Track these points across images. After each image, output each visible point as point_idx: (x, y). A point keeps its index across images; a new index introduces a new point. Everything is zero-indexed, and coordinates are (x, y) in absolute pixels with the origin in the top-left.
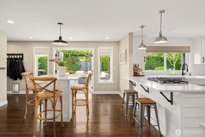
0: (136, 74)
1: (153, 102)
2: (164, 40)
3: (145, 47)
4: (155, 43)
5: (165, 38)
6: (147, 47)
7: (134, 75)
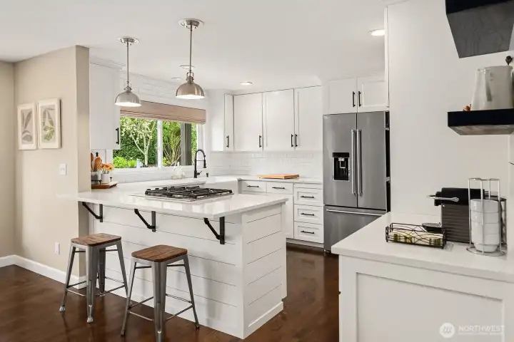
0: (97, 185)
1: (179, 252)
2: (198, 94)
3: (137, 101)
4: (180, 97)
5: (201, 88)
6: (144, 102)
7: (93, 187)
